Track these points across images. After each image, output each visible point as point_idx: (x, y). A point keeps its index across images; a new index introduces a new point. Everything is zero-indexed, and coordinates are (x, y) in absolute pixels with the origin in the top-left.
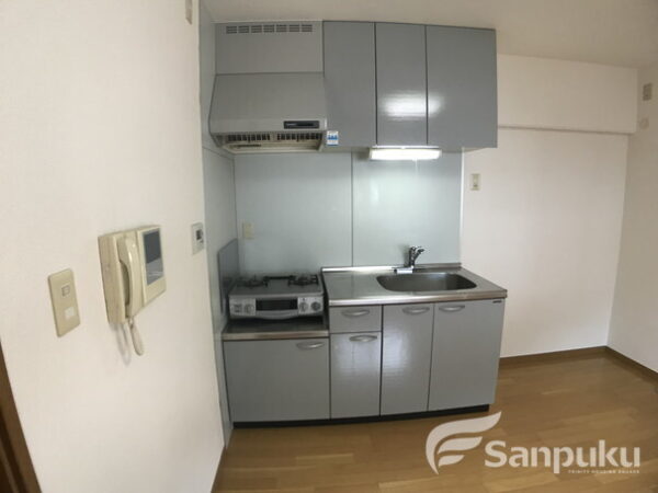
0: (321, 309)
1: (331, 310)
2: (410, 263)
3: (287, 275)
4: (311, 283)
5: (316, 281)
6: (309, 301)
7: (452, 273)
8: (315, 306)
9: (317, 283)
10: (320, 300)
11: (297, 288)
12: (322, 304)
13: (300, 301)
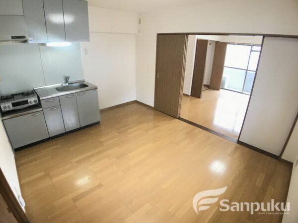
0: (38, 102)
1: (42, 101)
2: (67, 82)
3: (21, 92)
4: (31, 94)
5: (33, 93)
6: (32, 100)
7: (81, 83)
8: (35, 101)
9: (34, 93)
10: (36, 99)
11: (26, 96)
12: (37, 100)
13: (29, 101)
